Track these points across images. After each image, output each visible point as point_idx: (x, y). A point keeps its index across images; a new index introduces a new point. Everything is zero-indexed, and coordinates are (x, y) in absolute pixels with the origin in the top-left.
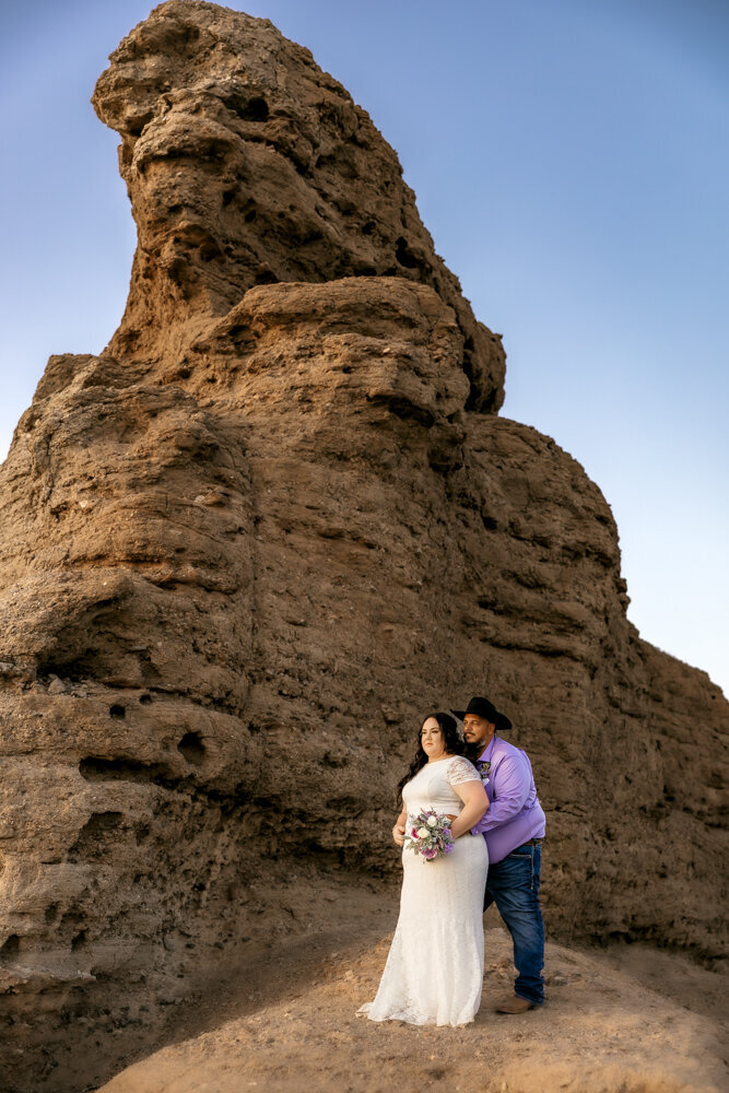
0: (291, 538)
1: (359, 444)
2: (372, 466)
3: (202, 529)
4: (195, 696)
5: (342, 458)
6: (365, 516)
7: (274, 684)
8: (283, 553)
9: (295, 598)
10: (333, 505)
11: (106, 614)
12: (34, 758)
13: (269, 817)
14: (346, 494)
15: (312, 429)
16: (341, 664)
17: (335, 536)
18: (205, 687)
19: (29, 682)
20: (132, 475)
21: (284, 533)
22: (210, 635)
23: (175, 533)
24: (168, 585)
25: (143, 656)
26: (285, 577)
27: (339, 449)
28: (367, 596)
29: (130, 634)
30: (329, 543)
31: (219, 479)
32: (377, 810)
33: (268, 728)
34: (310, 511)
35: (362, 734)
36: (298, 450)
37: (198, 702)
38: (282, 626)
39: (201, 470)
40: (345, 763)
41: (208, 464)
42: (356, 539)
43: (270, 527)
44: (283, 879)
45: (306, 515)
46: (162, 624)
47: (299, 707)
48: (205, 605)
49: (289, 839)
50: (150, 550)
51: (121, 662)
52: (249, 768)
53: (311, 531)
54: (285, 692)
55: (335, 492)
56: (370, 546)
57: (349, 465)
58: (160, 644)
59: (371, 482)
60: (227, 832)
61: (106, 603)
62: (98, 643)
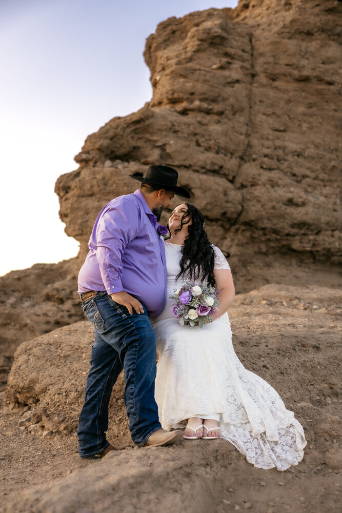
0: (276, 84)
1: (319, 24)
2: (329, 36)
3: (205, 81)
4: (194, 168)
5: (309, 34)
6: (327, 67)
7: (257, 163)
8: (271, 93)
9: (278, 116)
10: (304, 62)
11: (139, 128)
12: (93, 198)
13: (254, 232)
14: (313, 54)
15: (289, 19)
16: (312, 151)
17: (306, 79)
18: (201, 163)
19: (96, 163)
20: (177, 59)
21: (271, 81)
22: (207, 137)
23: (189, 85)
24: (184, 112)
25: (162, 148)
26: (272, 105)
27: (305, 30)
28: (331, 113)
29: (154, 138)
30: (302, 85)
31: (226, 54)
32: (333, 231)
33: (252, 186)
34: (287, 67)
35: (327, 190)
36: (280, 33)
37: (197, 171)
38: (267, 131)
39: (215, 51)
40: (304, 204)
41: (220, 47)
42: (320, 80)
43: (262, 79)
44: (269, 265)
45: (284, 69)
46: (175, 132)
47: (274, 175)
48: (204, 121)
49: (273, 244)
50: (176, 95)
51: (151, 152)
52: (229, 205)
53: (289, 78)
54: (265, 167)
55: (304, 55)
56: (330, 83)
57: (314, 37)
58: (172, 142)
59: (330, 46)
60: (229, 239)
61: (138, 122)
62: (140, 143)
